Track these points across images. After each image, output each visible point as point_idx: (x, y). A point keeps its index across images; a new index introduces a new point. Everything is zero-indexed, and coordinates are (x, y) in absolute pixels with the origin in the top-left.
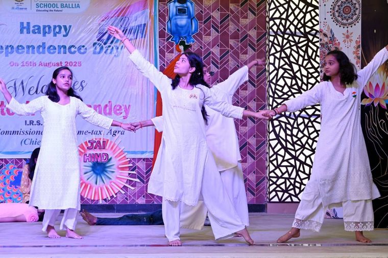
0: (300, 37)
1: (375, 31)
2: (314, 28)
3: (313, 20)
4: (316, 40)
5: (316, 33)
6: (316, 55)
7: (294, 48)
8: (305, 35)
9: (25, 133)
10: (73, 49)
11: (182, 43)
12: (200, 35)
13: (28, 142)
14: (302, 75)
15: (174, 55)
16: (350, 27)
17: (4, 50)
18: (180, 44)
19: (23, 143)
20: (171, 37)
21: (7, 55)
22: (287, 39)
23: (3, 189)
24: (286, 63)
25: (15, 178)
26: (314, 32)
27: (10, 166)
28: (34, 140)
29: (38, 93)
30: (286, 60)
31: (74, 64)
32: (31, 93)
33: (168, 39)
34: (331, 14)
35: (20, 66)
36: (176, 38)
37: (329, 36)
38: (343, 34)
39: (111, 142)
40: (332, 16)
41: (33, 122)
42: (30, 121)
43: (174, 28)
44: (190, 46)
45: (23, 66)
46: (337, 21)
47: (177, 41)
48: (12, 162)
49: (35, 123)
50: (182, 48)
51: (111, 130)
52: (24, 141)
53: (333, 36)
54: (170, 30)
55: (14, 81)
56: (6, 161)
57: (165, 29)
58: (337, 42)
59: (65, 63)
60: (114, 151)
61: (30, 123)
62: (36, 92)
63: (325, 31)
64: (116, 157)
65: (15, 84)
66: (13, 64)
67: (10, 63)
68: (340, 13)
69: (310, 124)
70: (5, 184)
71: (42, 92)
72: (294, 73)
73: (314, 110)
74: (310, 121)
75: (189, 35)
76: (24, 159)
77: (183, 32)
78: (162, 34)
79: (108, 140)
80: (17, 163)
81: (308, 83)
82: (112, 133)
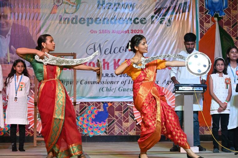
9: (102, 83)
10: (137, 21)
11: (216, 16)
12: (229, 10)
13: (105, 89)
15: (210, 25)
17: (86, 22)
18: (215, 17)
19: (101, 90)
20: (208, 11)
21: (88, 25)
23: (87, 125)
25: (95, 116)
27: (92, 107)
28: (109, 88)
29: (112, 52)
31: (137, 31)
32: (107, 53)
33: (206, 13)
35: (98, 33)
36: (212, 12)
39: (166, 89)
41: (108, 74)
42: (106, 74)
43: (210, 5)
44: (222, 18)
45: (100, 33)
47: (213, 14)
48: (93, 105)
49: (110, 75)
50: (216, 19)
51: (165, 80)
52: (101, 88)
54: (207, 6)
55: (93, 44)
56: (88, 104)
57: (203, 5)
59: (131, 30)
60: (168, 96)
61: (106, 75)
62: (110, 52)
64: (169, 100)
65: (94, 47)
66: (92, 32)
67: (91, 31)
70: (88, 121)
71: (114, 52)
75: (221, 10)
76: (102, 102)
77: (217, 7)
78: (201, 9)
79: (163, 88)
80: (96, 105)
82: (166, 82)
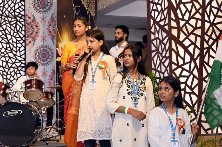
0: (12, 18)
1: (65, 16)
2: (21, 13)
3: (20, 8)
4: (21, 20)
5: (22, 16)
6: (22, 30)
7: (8, 25)
8: (15, 17)
14: (13, 42)
16: (44, 14)
22: (4, 19)
24: (3, 34)
26: (20, 16)
30: (3, 32)
34: (33, 5)
37: (32, 18)
38: (41, 17)
40: (34, 6)
46: (37, 9)
53: (34, 18)
58: (37, 22)
63: (29, 15)
68: (38, 4)
69: (18, 72)
72: (8, 41)
73: (20, 63)
74: (18, 70)
81: (17, 46)
